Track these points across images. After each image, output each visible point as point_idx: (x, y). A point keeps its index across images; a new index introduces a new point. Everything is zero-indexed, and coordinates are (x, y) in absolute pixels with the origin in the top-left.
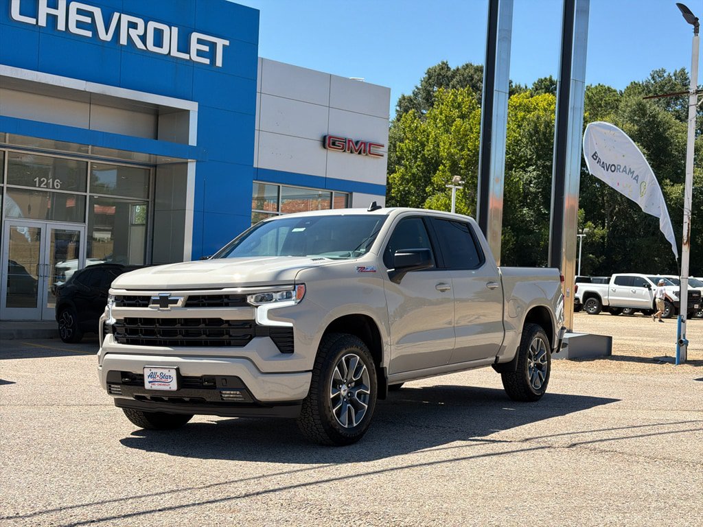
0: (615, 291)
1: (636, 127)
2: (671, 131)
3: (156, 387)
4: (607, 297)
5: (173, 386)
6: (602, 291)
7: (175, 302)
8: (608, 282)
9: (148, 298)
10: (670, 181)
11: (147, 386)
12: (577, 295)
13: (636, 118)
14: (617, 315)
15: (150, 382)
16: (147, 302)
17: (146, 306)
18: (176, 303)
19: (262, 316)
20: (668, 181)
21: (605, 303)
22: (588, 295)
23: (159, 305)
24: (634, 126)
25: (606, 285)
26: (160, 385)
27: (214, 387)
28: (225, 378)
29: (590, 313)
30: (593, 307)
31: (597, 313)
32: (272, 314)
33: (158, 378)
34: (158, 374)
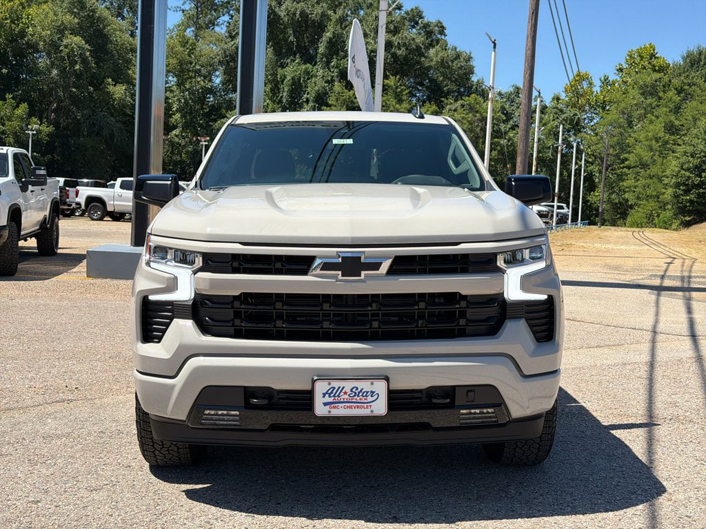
0: (121, 196)
1: (76, 20)
2: (109, 28)
3: (341, 411)
4: (112, 202)
5: (380, 407)
6: (107, 196)
7: (376, 266)
8: (113, 186)
9: (310, 260)
10: (112, 80)
11: (320, 410)
12: (78, 200)
13: (75, 10)
14: (119, 221)
15: (325, 404)
16: (306, 267)
17: (305, 273)
18: (378, 269)
19: (513, 286)
20: (110, 80)
21: (110, 209)
22: (91, 200)
23: (340, 273)
24: (74, 18)
25: (112, 190)
26: (351, 407)
27: (451, 406)
28: (471, 389)
29: (93, 220)
30: (96, 213)
31: (101, 219)
32: (527, 282)
33: (346, 397)
34: (348, 389)
